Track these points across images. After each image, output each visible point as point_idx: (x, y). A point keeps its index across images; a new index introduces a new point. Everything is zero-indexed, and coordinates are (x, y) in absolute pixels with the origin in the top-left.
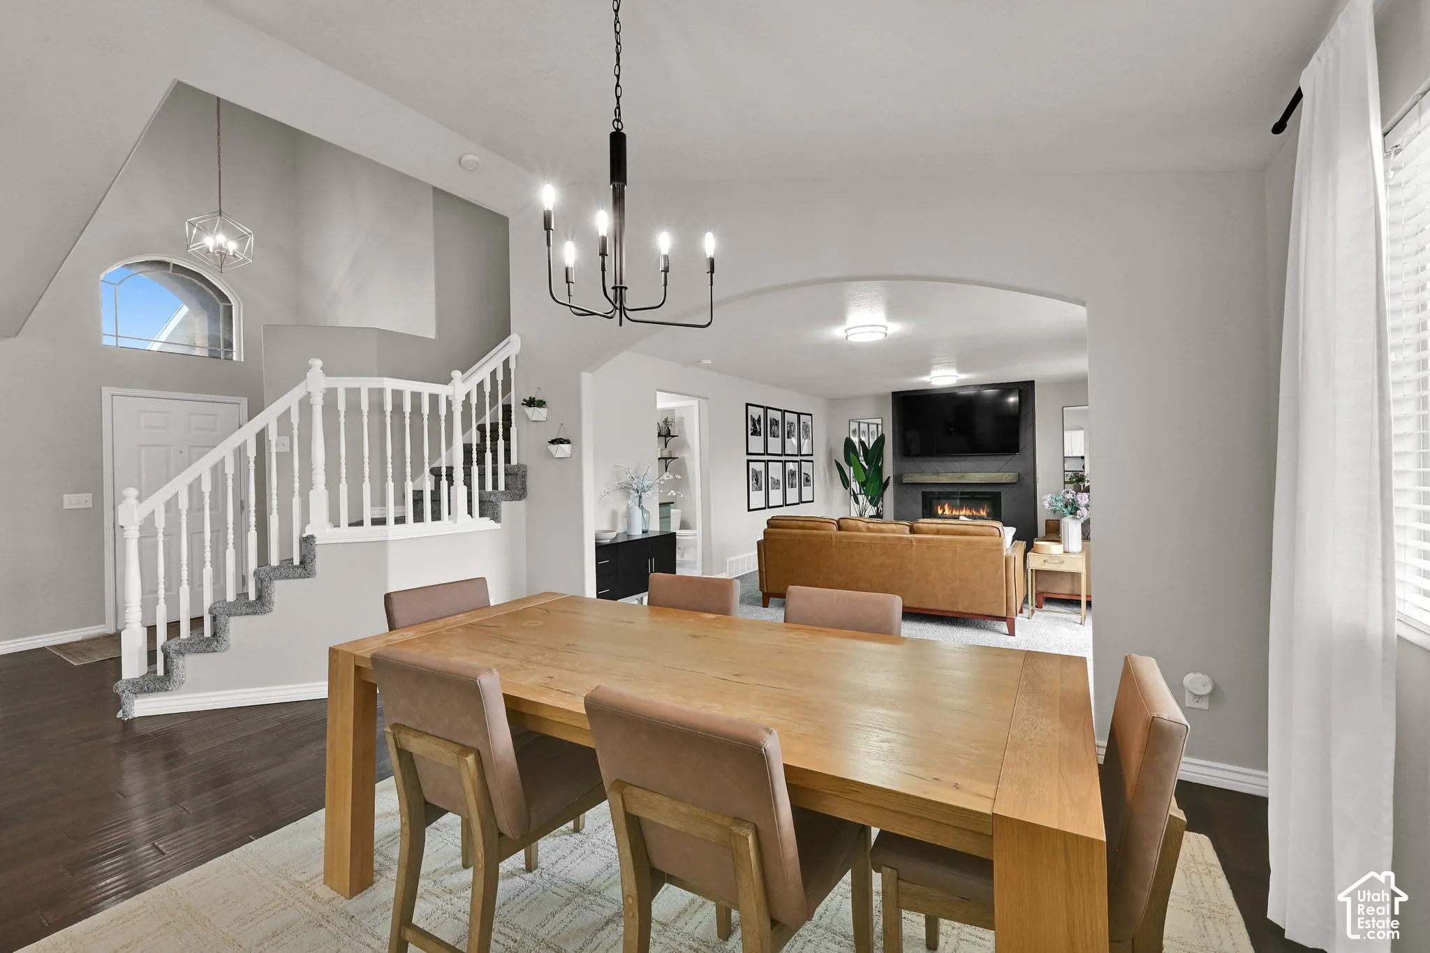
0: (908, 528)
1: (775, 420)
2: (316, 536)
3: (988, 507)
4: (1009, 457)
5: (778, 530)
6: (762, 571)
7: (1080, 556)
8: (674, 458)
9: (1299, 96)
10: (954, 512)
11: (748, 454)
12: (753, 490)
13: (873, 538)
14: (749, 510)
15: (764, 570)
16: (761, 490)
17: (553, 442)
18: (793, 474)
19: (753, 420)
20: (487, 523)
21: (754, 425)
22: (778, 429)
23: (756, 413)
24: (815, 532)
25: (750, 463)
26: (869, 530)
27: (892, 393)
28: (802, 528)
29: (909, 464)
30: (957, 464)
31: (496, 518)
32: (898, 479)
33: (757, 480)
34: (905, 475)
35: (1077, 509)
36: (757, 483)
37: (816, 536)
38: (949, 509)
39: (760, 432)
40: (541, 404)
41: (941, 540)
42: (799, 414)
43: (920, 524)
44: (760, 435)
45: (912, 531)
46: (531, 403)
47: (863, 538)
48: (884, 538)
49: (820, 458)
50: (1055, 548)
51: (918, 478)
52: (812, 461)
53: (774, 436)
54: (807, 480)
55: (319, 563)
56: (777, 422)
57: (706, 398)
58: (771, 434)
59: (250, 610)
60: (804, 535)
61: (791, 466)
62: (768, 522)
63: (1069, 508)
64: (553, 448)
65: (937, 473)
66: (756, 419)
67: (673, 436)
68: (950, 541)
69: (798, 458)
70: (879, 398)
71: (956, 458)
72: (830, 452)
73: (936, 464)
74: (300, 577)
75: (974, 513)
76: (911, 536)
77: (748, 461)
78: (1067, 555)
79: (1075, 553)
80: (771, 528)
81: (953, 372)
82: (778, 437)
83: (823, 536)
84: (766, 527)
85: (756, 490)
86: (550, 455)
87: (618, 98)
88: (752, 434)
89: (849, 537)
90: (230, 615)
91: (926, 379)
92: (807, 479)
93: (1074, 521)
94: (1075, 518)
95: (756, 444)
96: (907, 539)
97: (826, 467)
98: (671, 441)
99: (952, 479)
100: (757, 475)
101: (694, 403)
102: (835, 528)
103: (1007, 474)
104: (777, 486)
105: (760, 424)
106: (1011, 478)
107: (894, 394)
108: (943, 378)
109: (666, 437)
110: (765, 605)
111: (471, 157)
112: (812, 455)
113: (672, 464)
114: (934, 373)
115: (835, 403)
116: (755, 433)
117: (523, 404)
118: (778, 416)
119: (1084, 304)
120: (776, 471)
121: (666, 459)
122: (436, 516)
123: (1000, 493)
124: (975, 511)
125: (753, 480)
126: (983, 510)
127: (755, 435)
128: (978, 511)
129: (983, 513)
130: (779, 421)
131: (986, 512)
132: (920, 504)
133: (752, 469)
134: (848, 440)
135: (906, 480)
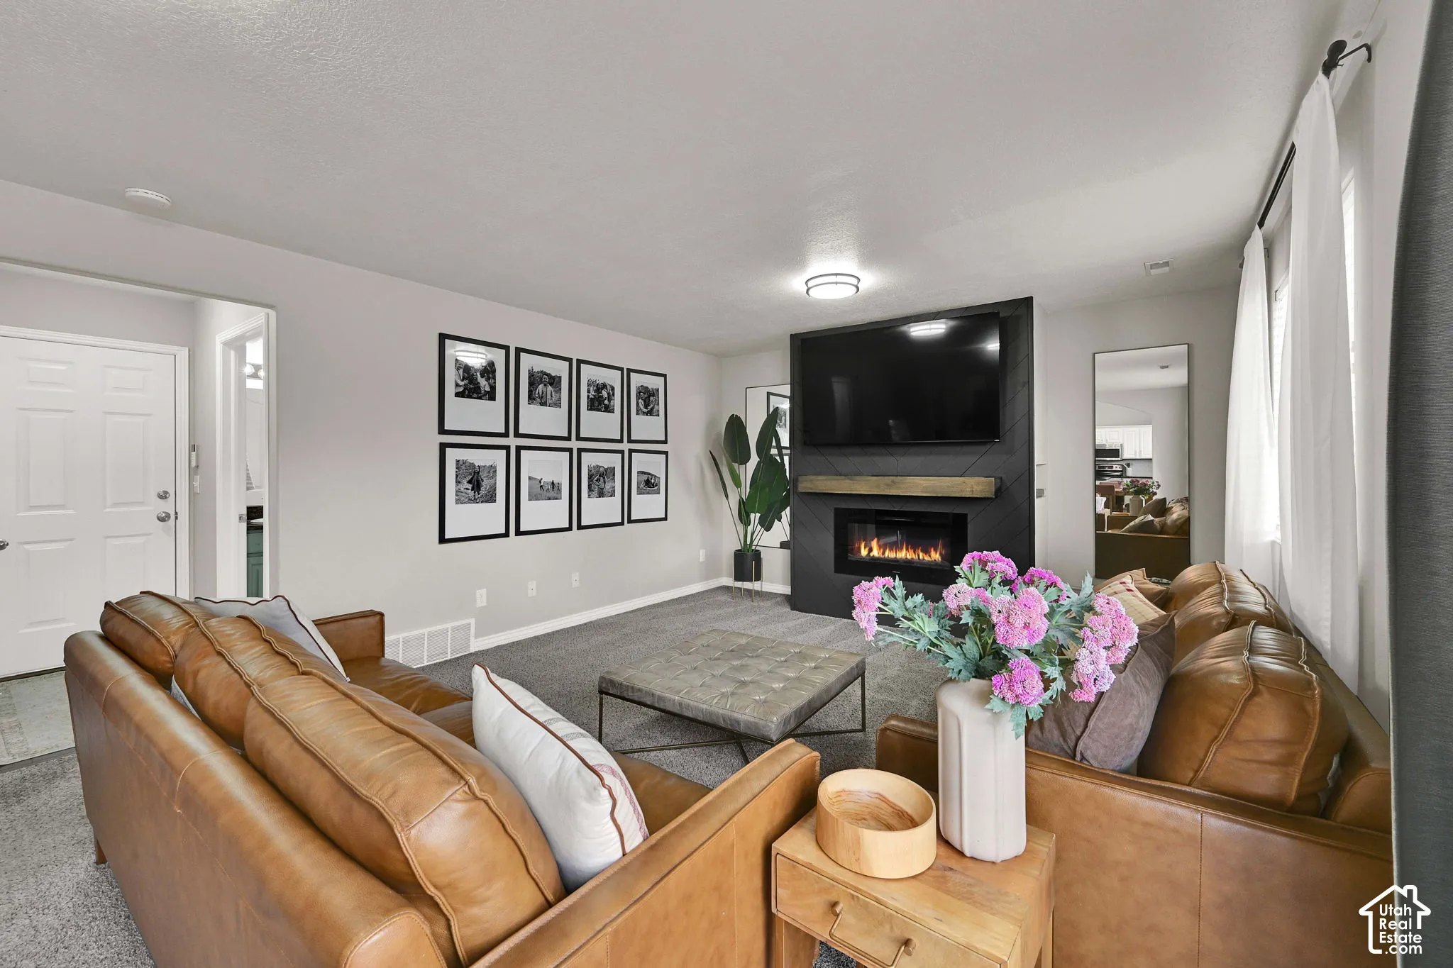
1: (547, 374)
3: (944, 547)
4: (983, 448)
10: (887, 553)
11: (442, 431)
12: (458, 502)
14: (442, 540)
16: (491, 501)
18: (602, 472)
19: (465, 368)
21: (469, 380)
22: (557, 391)
23: (477, 355)
25: (449, 450)
27: (791, 335)
30: (891, 459)
32: (794, 488)
33: (475, 483)
34: (800, 478)
36: (475, 490)
38: (880, 547)
39: (491, 393)
42: (627, 372)
44: (492, 398)
52: (663, 452)
53: (543, 404)
56: (553, 379)
58: (531, 399)
61: (596, 460)
66: (476, 368)
69: (622, 446)
71: (892, 449)
73: (855, 458)
75: (921, 555)
77: (443, 447)
82: (556, 405)
85: (473, 501)
88: (459, 395)
92: (647, 482)
99: (878, 486)
100: (476, 472)
103: (973, 482)
104: (551, 495)
105: (489, 380)
106: (980, 487)
107: (793, 338)
112: (665, 442)
116: (473, 394)
118: (556, 368)
120: (546, 466)
123: (965, 516)
124: (922, 551)
125: (458, 482)
126: (936, 550)
127: (471, 397)
128: (927, 552)
129: (935, 556)
130: (560, 377)
131: (941, 554)
132: (832, 531)
133: (458, 461)
134: (734, 422)
135: (805, 485)
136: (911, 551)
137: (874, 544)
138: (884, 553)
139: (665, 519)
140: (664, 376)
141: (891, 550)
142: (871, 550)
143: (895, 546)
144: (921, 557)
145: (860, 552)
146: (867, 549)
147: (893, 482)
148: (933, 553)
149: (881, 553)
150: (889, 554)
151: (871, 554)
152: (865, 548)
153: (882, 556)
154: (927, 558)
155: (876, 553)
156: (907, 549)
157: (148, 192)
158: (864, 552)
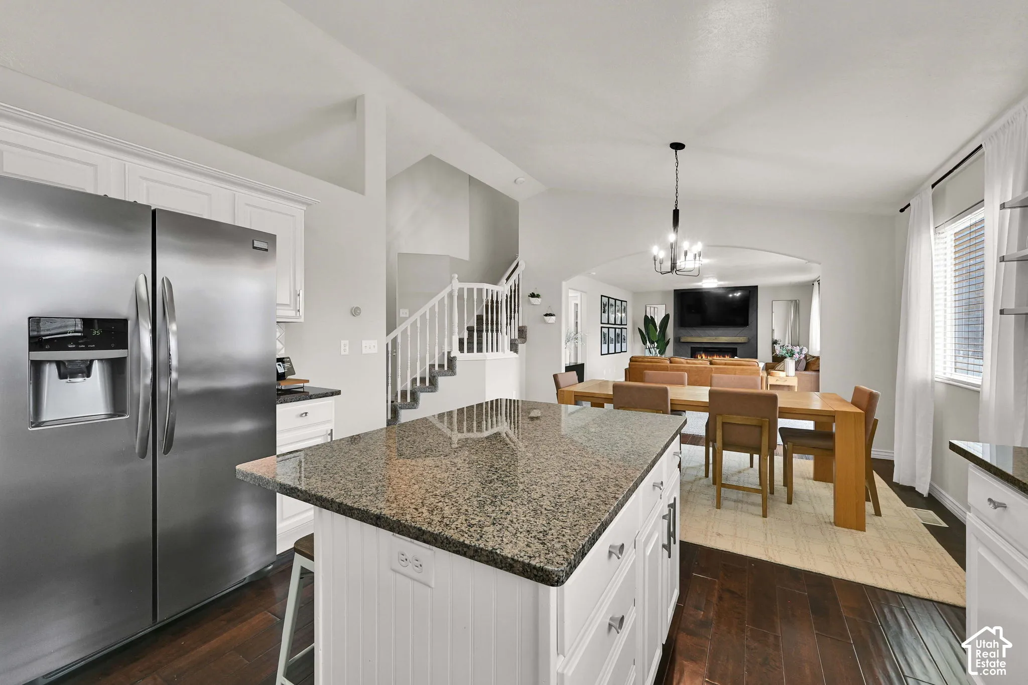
0: (709, 362)
1: (612, 304)
2: (457, 356)
4: (742, 329)
5: (637, 363)
7: (794, 378)
9: (909, 205)
11: (601, 323)
14: (601, 355)
16: (607, 343)
17: (546, 315)
18: (619, 335)
19: (604, 304)
20: (513, 354)
21: (604, 307)
22: (614, 310)
23: (605, 300)
26: (687, 363)
27: (674, 290)
28: (651, 362)
29: (683, 331)
31: (516, 351)
32: (677, 340)
33: (605, 338)
34: (682, 337)
35: (793, 354)
36: (605, 340)
37: (659, 366)
39: (606, 311)
40: (538, 296)
41: (728, 368)
42: (622, 301)
43: (716, 361)
44: (606, 313)
45: (711, 363)
46: (533, 295)
47: (685, 367)
49: (630, 326)
50: (782, 374)
51: (690, 339)
52: (626, 328)
53: (612, 314)
54: (624, 339)
55: (458, 369)
56: (613, 306)
57: (585, 292)
58: (610, 312)
59: (430, 390)
61: (618, 331)
62: (631, 360)
63: (789, 354)
64: (545, 317)
65: (700, 336)
68: (733, 369)
69: (621, 326)
70: (665, 293)
71: (711, 328)
72: (634, 324)
73: (699, 331)
74: (451, 375)
76: (711, 366)
77: (602, 327)
78: (787, 377)
79: (792, 376)
80: (632, 362)
81: (716, 280)
83: (663, 366)
84: (630, 362)
85: (604, 343)
86: (545, 322)
87: (677, 197)
88: (603, 312)
90: (422, 392)
91: (700, 284)
93: (791, 360)
94: (791, 359)
95: (605, 318)
96: (709, 367)
97: (633, 332)
99: (710, 340)
100: (605, 336)
102: (668, 362)
103: (741, 338)
104: (613, 342)
105: (606, 307)
106: (744, 340)
108: (709, 283)
111: (522, 179)
112: (626, 325)
114: (704, 281)
115: (637, 294)
117: (529, 296)
118: (613, 302)
119: (820, 264)
120: (612, 333)
122: (480, 350)
125: (603, 338)
133: (603, 332)
134: (646, 317)
135: (682, 340)
139: (626, 352)
141: (710, 356)
147: (716, 338)
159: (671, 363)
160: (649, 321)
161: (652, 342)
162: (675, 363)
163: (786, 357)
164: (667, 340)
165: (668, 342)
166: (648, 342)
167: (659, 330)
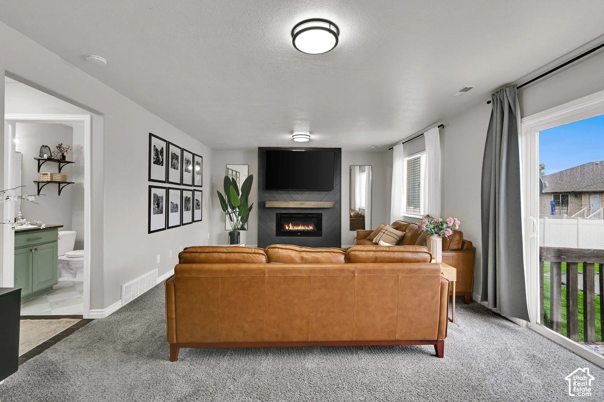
0: (344, 256)
1: (175, 155)
3: (313, 224)
4: (327, 192)
5: (193, 266)
6: (172, 318)
8: (69, 183)
11: (150, 180)
12: (154, 214)
13: (312, 271)
14: (150, 232)
15: (174, 316)
16: (162, 213)
18: (187, 200)
19: (156, 150)
21: (157, 154)
22: (178, 162)
23: (159, 144)
24: (244, 266)
25: (152, 189)
26: (304, 261)
27: (259, 147)
28: (226, 262)
29: (267, 195)
30: (297, 195)
32: (262, 206)
33: (158, 204)
34: (266, 202)
36: (158, 207)
37: (243, 271)
38: (292, 226)
39: (162, 162)
41: (383, 270)
42: (194, 155)
44: (162, 165)
45: (348, 259)
48: (324, 270)
49: (206, 189)
51: (274, 204)
52: (201, 191)
53: (174, 168)
54: (198, 205)
56: (177, 157)
58: (172, 166)
60: (229, 271)
61: (186, 194)
62: (180, 256)
65: (285, 200)
66: (159, 150)
67: (68, 162)
69: (192, 188)
70: (247, 151)
71: (298, 192)
72: (213, 187)
73: (284, 195)
77: (150, 187)
80: (183, 263)
82: (177, 169)
83: (253, 270)
84: (178, 263)
85: (157, 213)
88: (154, 163)
89: (284, 271)
92: (198, 203)
95: (159, 172)
96: (349, 270)
97: (210, 195)
98: (66, 168)
99: (295, 205)
100: (159, 200)
101: (86, 118)
102: (264, 259)
103: (328, 203)
104: (176, 210)
105: (162, 156)
106: (330, 205)
107: (260, 149)
108: (301, 136)
109: (59, 161)
110: (173, 358)
112: (201, 186)
113: (66, 189)
114: (295, 132)
115: (217, 152)
116: (158, 162)
118: (178, 152)
120: (175, 197)
121: (59, 183)
123: (322, 214)
124: (306, 226)
125: (154, 204)
126: (311, 226)
127: (157, 164)
128: (308, 226)
129: (311, 228)
130: (178, 156)
131: (313, 227)
132: (275, 221)
133: (154, 194)
134: (227, 179)
135: (268, 205)
136: (303, 227)
137: (290, 225)
138: (294, 228)
139: (201, 220)
140: (201, 157)
141: (296, 226)
142: (289, 227)
143: (298, 225)
144: (306, 228)
145: (286, 228)
146: (288, 227)
147: (302, 203)
148: (310, 227)
149: (293, 228)
150: (296, 228)
151: (289, 229)
152: (287, 226)
153: (293, 229)
154: (308, 229)
155: (291, 228)
156: (301, 226)
157: (103, 59)
158: (287, 228)
159: (269, 260)
160: (230, 183)
161: (233, 208)
162: (279, 260)
163: (432, 234)
164: (249, 205)
165: (251, 207)
166: (229, 206)
167: (240, 193)
